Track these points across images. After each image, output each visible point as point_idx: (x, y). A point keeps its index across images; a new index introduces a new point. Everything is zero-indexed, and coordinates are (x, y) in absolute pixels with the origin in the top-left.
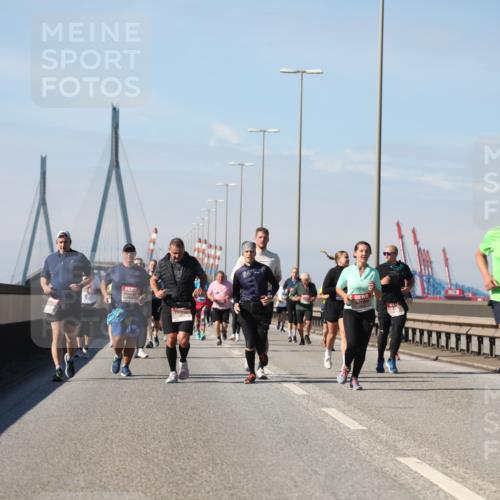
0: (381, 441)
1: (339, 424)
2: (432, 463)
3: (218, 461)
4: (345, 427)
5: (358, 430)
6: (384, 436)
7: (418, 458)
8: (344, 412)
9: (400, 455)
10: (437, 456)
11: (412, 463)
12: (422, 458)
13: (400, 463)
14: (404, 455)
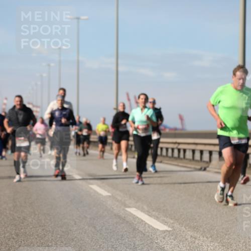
0: (118, 201)
1: (98, 193)
2: (143, 210)
3: (37, 213)
4: (100, 194)
5: (107, 196)
6: (119, 198)
7: (136, 208)
8: (100, 187)
9: (127, 207)
10: (145, 207)
11: (133, 211)
12: (138, 208)
13: (127, 211)
14: (129, 207)
